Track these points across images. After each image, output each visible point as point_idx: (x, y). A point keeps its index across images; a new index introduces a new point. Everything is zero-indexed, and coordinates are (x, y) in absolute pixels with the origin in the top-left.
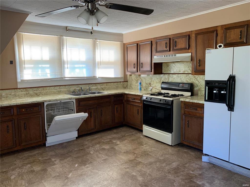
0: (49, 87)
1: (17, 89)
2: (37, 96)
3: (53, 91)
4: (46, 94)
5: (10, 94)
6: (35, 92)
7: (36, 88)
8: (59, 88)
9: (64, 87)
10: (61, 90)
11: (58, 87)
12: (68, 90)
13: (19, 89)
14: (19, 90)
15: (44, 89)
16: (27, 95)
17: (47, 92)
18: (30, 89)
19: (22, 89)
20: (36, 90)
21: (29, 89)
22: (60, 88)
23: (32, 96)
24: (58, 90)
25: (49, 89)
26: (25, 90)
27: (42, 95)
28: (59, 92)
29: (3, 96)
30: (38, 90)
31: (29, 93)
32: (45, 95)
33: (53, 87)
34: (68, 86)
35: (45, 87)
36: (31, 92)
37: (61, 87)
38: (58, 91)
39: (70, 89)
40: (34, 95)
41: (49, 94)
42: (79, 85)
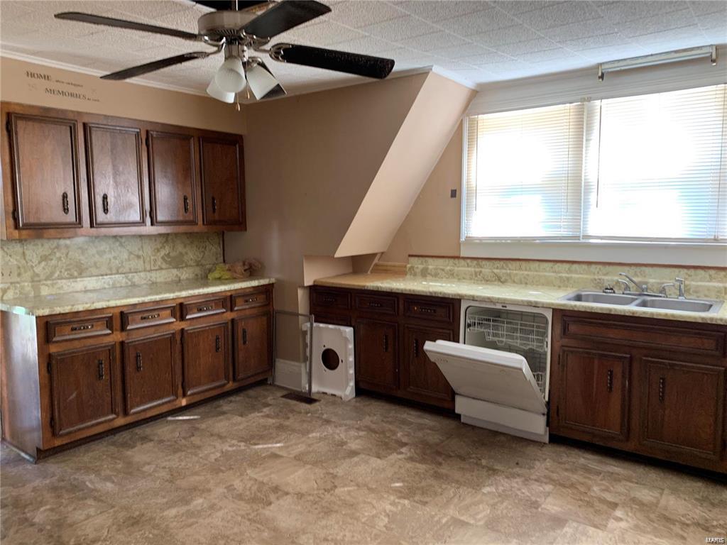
0: (537, 263)
1: (458, 257)
2: (500, 283)
3: (545, 276)
4: (525, 282)
5: (443, 270)
6: (495, 271)
7: (502, 263)
8: (569, 269)
9: (584, 267)
10: (571, 277)
11: (566, 266)
12: (596, 280)
13: (464, 258)
14: (462, 262)
15: (523, 267)
16: (476, 276)
17: (528, 275)
18: (487, 263)
19: (469, 261)
20: (503, 268)
21: (484, 262)
22: (570, 271)
23: (487, 281)
24: (561, 275)
25: (537, 268)
26: (475, 262)
27: (514, 282)
28: (564, 281)
29: (429, 271)
30: (508, 267)
31: (481, 272)
32: (521, 283)
33: (550, 265)
34: (599, 266)
35: (527, 263)
36: (487, 269)
37: (575, 266)
38: (560, 277)
39: (603, 277)
40: (494, 279)
41: (533, 282)
42: (644, 268)
